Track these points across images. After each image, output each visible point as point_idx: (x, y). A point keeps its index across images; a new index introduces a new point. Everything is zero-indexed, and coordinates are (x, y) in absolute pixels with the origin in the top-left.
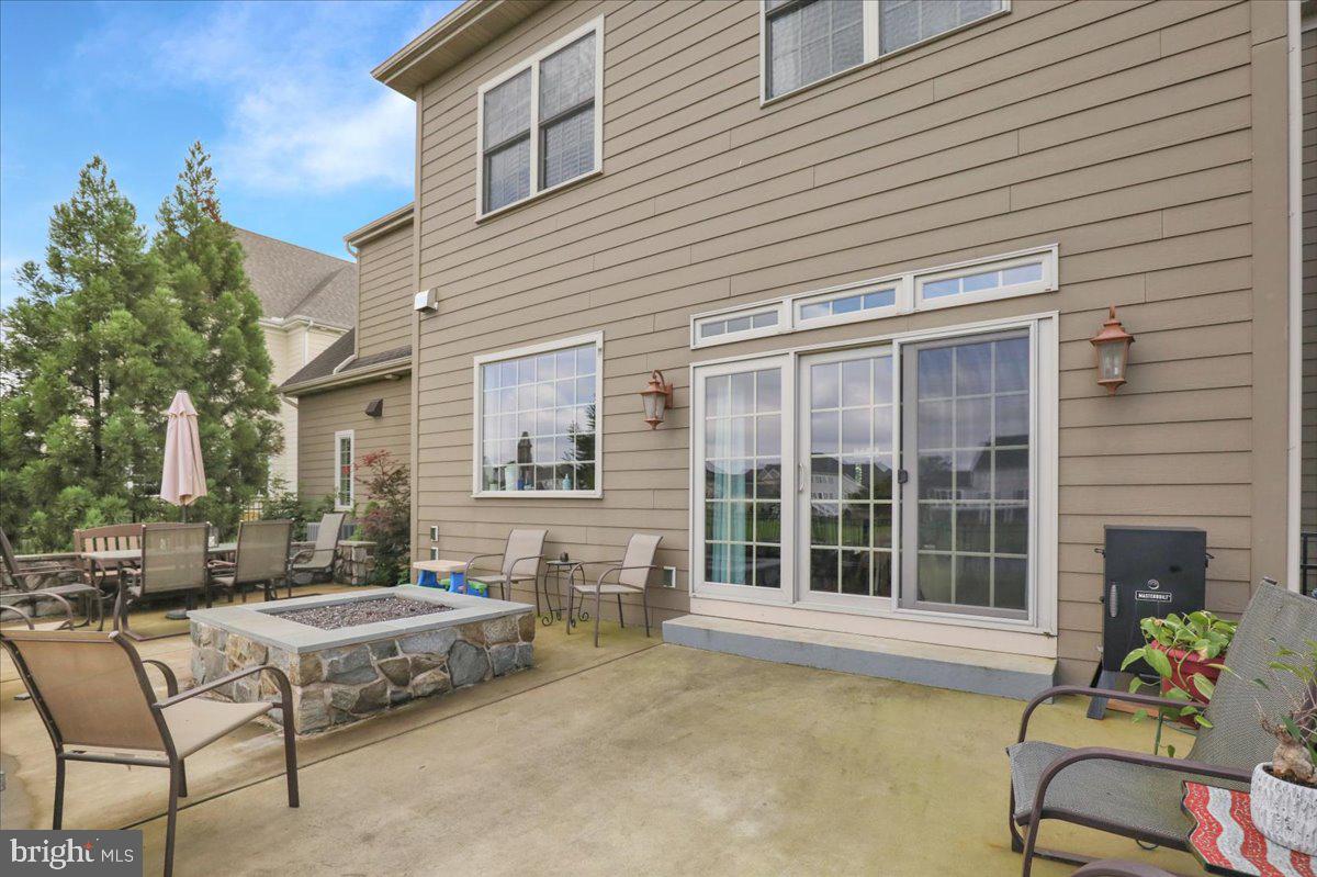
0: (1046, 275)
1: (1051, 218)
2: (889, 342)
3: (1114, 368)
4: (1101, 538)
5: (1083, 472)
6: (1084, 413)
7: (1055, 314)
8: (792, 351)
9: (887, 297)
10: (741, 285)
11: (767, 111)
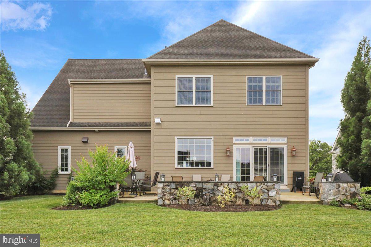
0: (286, 141)
1: (286, 134)
2: (267, 146)
3: (294, 153)
4: (292, 173)
5: (290, 165)
6: (290, 158)
7: (287, 146)
8: (252, 146)
9: (266, 140)
10: (242, 134)
11: (247, 107)
